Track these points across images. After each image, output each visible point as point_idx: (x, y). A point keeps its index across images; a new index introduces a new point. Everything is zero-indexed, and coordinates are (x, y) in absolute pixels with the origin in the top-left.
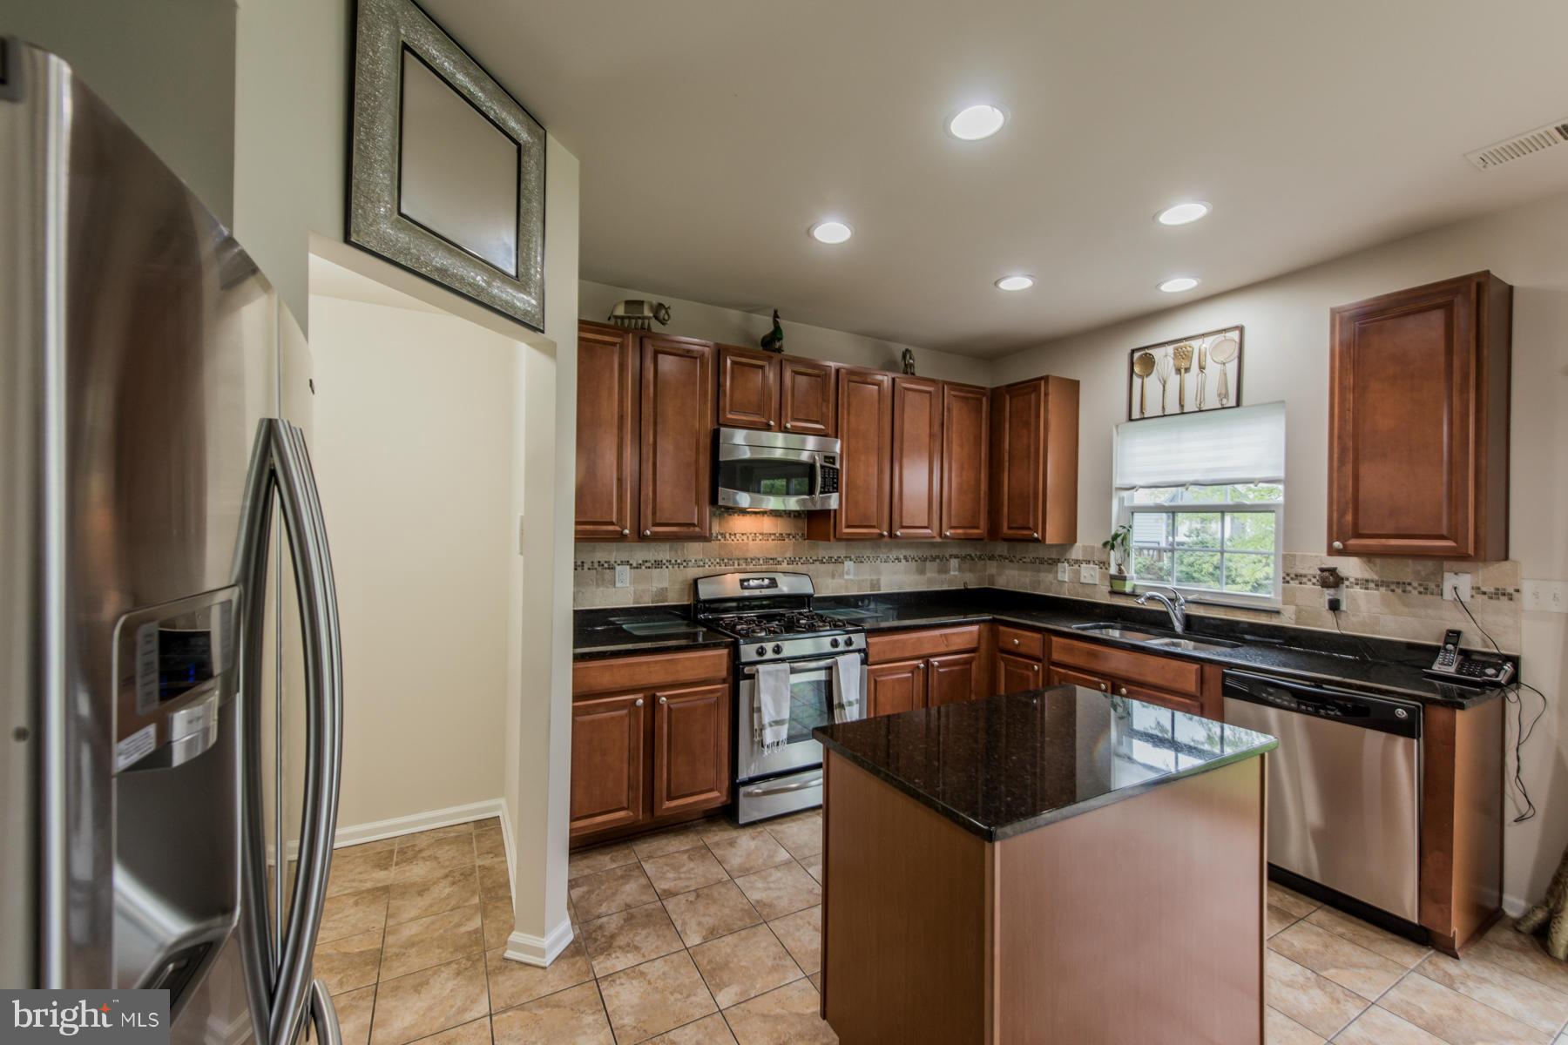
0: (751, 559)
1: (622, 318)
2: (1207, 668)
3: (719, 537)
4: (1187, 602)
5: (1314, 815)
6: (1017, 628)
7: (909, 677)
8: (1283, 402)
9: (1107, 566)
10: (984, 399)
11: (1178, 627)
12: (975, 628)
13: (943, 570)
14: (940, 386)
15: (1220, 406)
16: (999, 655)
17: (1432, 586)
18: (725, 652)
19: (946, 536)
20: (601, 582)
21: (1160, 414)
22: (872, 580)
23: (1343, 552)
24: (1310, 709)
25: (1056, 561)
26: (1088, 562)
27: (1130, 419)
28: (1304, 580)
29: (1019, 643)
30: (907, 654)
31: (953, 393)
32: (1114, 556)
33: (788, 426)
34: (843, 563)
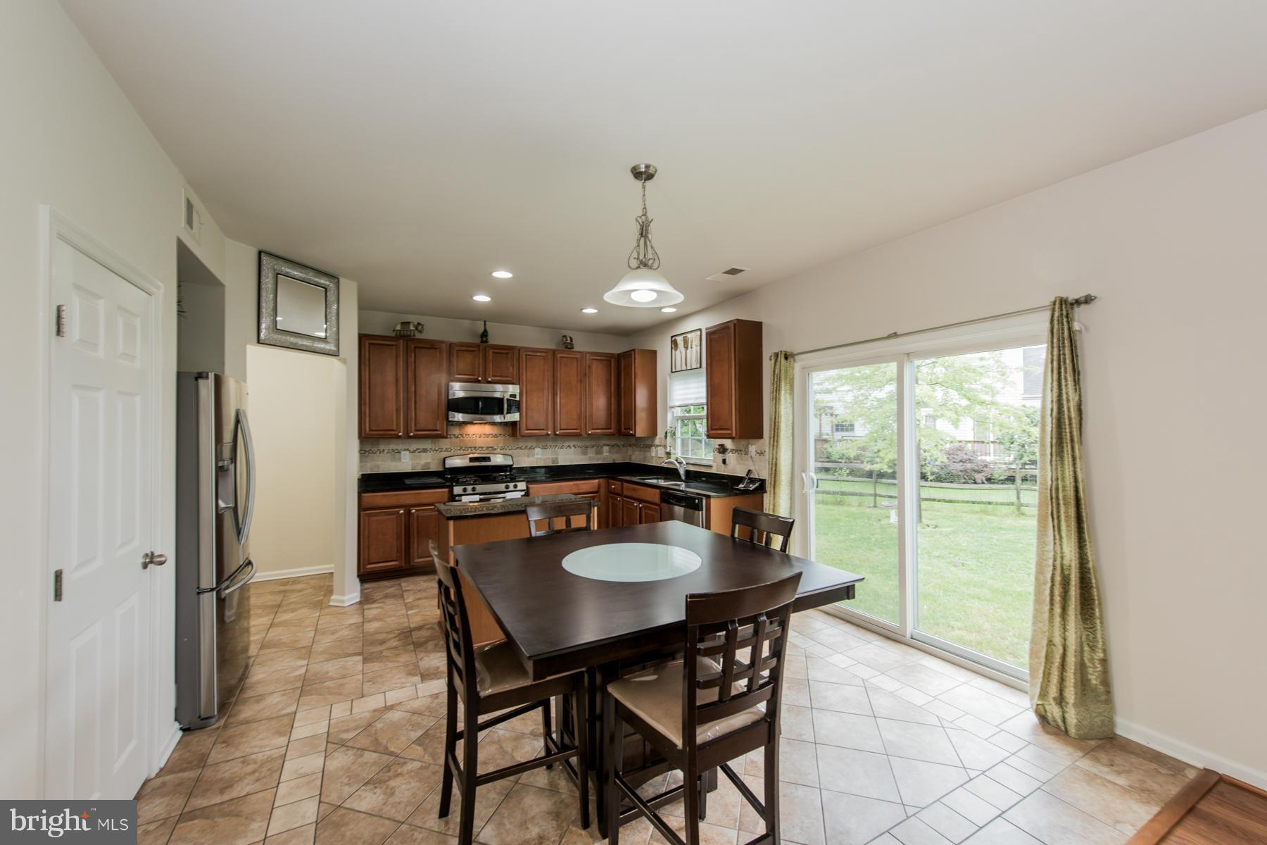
0: (477, 447)
1: (400, 331)
6: (613, 480)
9: (666, 447)
10: (612, 360)
11: (683, 476)
12: (598, 481)
13: (599, 452)
14: (588, 355)
15: (696, 367)
16: (609, 495)
17: (747, 451)
18: (446, 490)
20: (393, 459)
21: (680, 370)
22: (553, 458)
25: (650, 446)
26: (660, 446)
27: (672, 372)
29: (613, 487)
31: (591, 357)
32: (669, 442)
33: (490, 379)
34: (534, 449)
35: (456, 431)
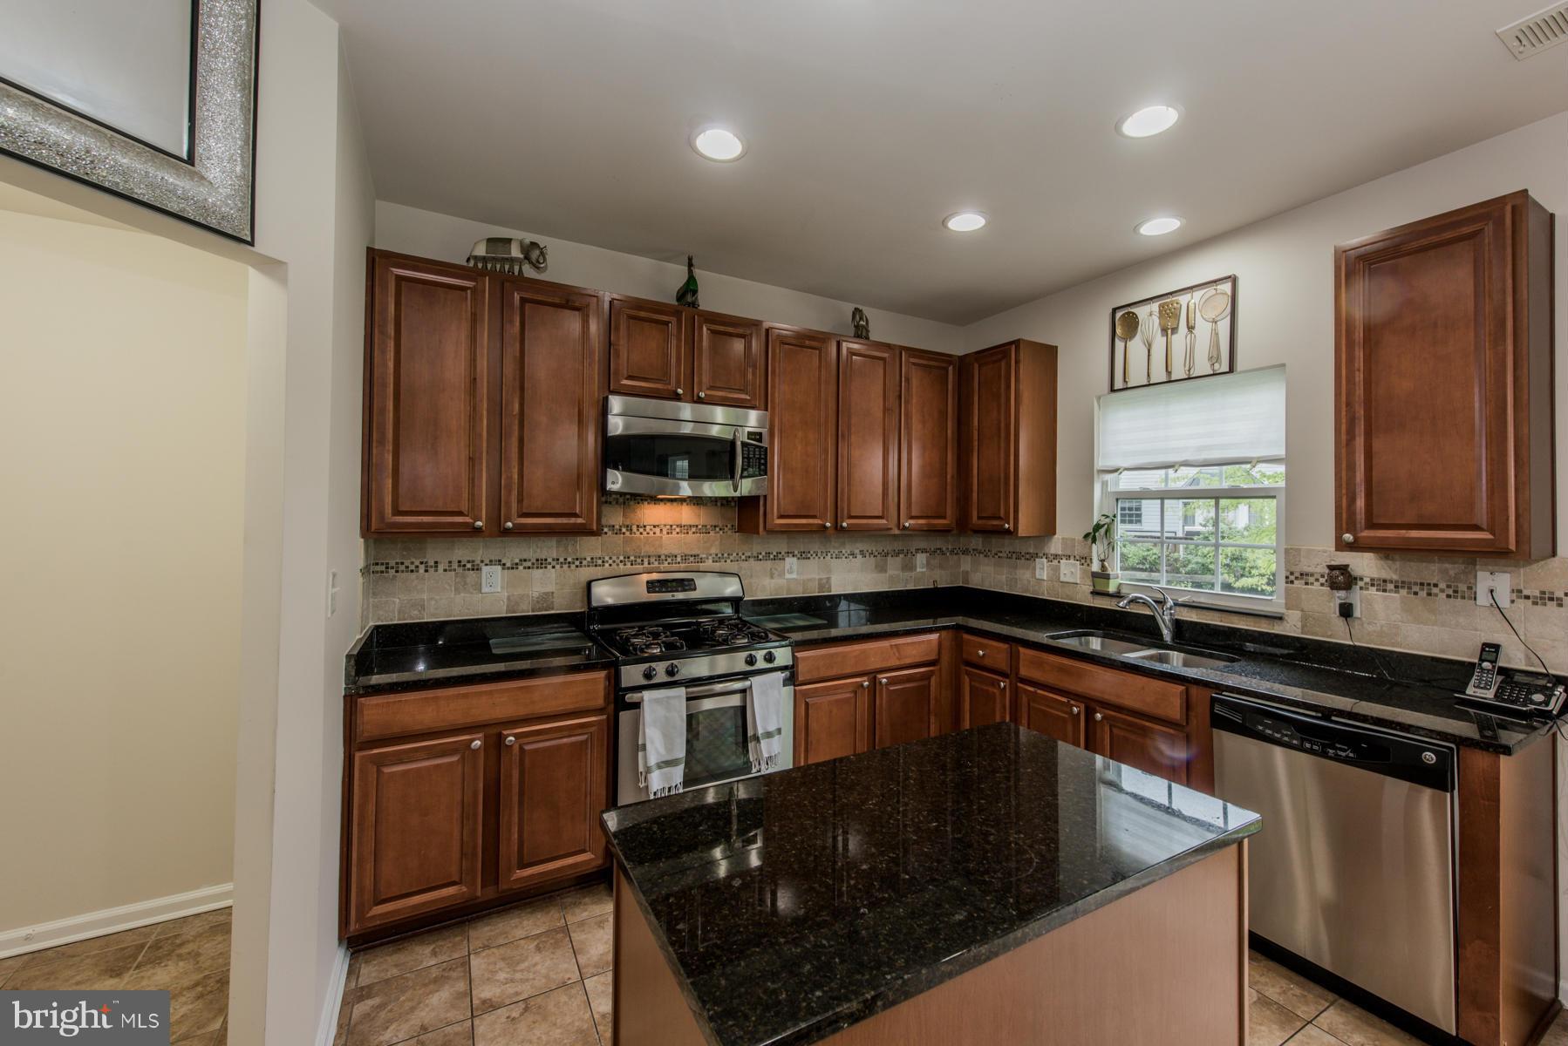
0: (666, 556)
1: (484, 259)
2: (1194, 690)
3: (624, 530)
4: (1176, 604)
5: (1325, 885)
6: (980, 637)
7: (850, 698)
8: (1283, 365)
9: (1088, 561)
10: (951, 368)
11: (1167, 635)
12: (934, 637)
13: (908, 565)
14: (898, 352)
15: (1212, 373)
16: (963, 667)
17: (1462, 587)
18: (602, 674)
19: (904, 527)
20: (461, 586)
21: (1145, 383)
22: (820, 580)
23: (1353, 547)
24: (1315, 747)
25: (1033, 557)
26: (1068, 557)
27: (1113, 390)
28: (1311, 579)
29: (984, 655)
30: (848, 670)
31: (912, 360)
32: (1097, 550)
33: (702, 395)
34: (784, 559)
35: (615, 517)
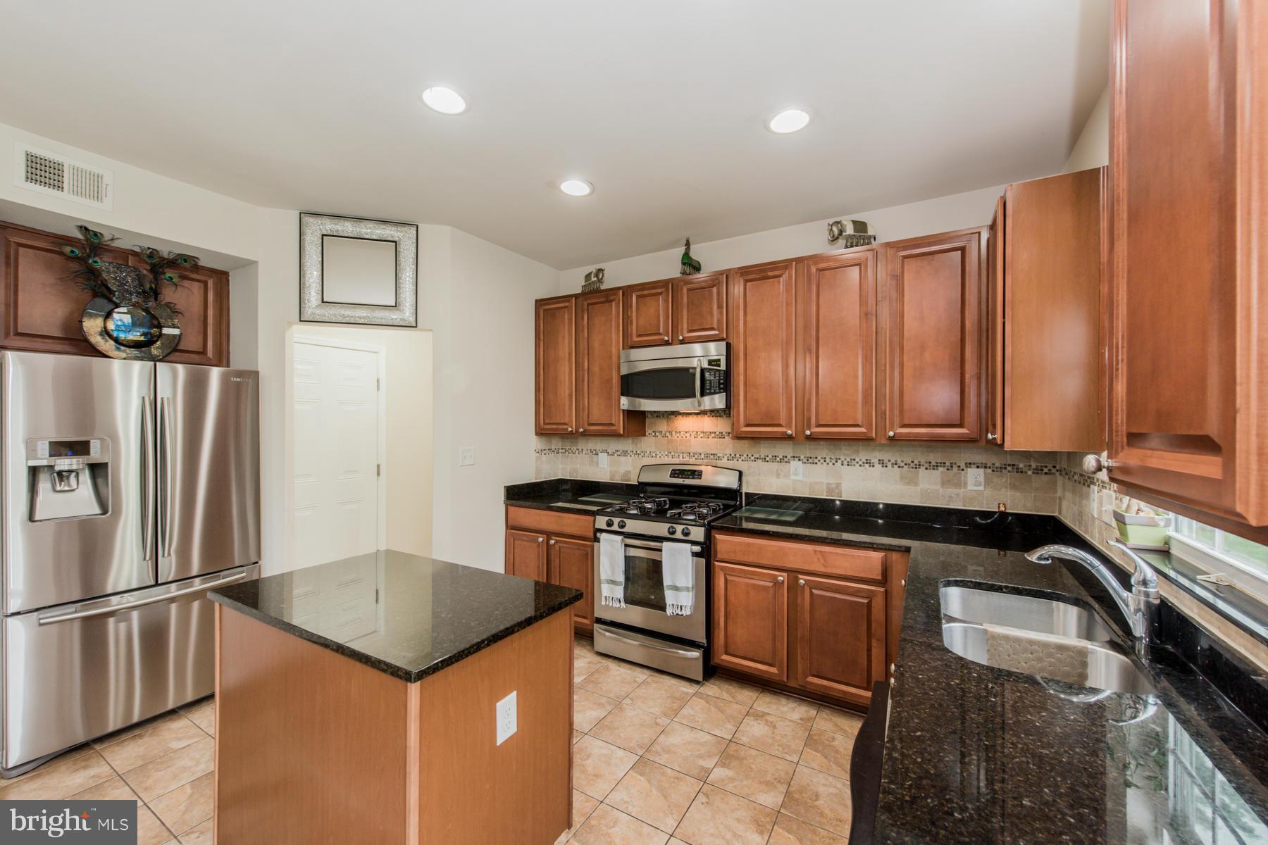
3: (668, 435)
10: (971, 244)
20: (591, 463)
22: (828, 484)
30: (765, 562)
33: (682, 338)
34: (789, 462)
